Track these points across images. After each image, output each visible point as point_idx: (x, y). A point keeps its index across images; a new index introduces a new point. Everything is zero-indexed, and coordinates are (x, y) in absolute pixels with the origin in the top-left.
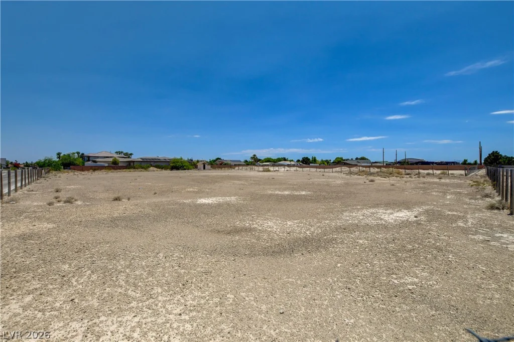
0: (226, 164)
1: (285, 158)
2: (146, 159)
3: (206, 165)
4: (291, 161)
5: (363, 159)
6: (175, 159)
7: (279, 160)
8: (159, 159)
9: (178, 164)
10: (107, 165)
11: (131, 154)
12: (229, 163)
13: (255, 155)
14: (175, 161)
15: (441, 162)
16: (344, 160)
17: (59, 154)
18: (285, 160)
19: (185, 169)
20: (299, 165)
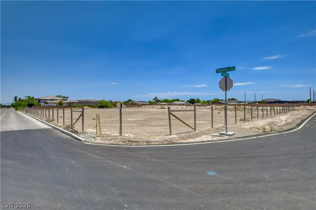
0: (135, 104)
1: (177, 99)
2: (81, 101)
3: (122, 105)
4: (182, 101)
5: (233, 99)
6: (101, 101)
7: (174, 101)
8: (90, 101)
9: (104, 104)
10: (55, 105)
11: (67, 97)
12: (138, 103)
13: (156, 97)
14: (101, 102)
15: (293, 101)
16: (220, 101)
17: (16, 98)
18: (178, 100)
19: (108, 108)
20: (187, 104)
